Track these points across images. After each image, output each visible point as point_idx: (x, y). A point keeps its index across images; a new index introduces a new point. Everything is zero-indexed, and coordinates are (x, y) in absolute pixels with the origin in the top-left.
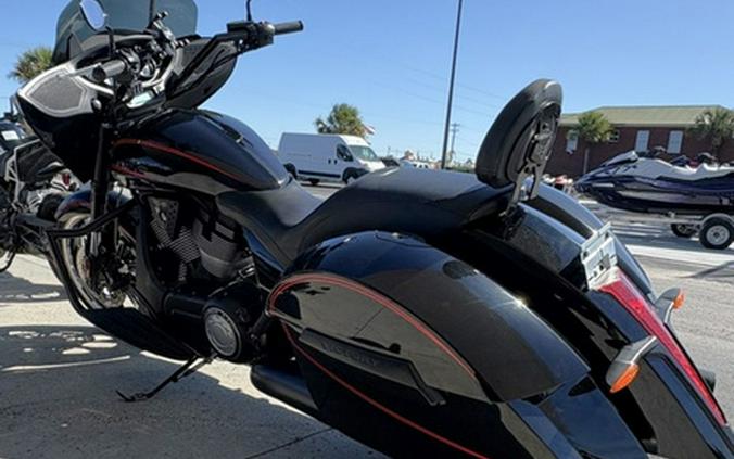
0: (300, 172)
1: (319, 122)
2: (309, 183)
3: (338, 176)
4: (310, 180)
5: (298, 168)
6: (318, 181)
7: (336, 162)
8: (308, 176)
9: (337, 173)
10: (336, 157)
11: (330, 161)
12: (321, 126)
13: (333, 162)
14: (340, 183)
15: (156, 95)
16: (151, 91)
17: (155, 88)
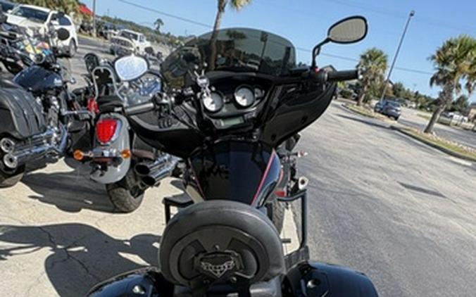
15: (245, 121)
16: (241, 118)
17: (246, 115)
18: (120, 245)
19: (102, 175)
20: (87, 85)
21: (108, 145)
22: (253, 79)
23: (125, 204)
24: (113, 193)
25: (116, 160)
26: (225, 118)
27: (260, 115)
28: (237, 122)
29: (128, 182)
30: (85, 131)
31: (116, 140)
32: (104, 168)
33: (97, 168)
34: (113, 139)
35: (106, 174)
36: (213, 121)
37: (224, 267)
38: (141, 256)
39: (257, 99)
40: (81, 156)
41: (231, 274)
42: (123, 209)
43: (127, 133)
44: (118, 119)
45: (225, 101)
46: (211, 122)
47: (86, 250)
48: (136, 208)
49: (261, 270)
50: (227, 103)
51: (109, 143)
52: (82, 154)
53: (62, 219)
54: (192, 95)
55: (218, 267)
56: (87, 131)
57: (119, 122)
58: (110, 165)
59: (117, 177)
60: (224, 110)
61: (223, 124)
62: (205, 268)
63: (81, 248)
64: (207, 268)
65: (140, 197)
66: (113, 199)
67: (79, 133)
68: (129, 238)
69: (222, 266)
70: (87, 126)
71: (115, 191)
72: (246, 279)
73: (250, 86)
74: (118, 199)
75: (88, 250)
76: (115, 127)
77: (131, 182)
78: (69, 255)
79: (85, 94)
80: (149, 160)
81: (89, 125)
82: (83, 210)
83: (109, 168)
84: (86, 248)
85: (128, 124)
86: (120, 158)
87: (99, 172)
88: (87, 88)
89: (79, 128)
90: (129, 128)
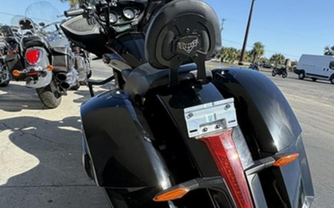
0: (307, 74)
1: (327, 49)
2: (311, 80)
3: (327, 77)
4: (312, 78)
5: (306, 72)
6: (317, 79)
7: (328, 70)
8: (311, 76)
9: (327, 75)
10: (328, 68)
11: (324, 69)
12: (327, 51)
13: (326, 70)
14: (328, 80)
15: (132, 27)
16: (129, 25)
17: (132, 24)
18: (57, 123)
19: (35, 83)
20: (5, 45)
21: (35, 65)
22: (132, 4)
23: (52, 101)
24: (43, 95)
25: (43, 73)
26: (120, 25)
27: (140, 23)
28: (128, 27)
29: (52, 88)
30: (17, 60)
31: (40, 62)
32: (36, 78)
33: (31, 80)
34: (38, 61)
35: (38, 82)
36: (114, 28)
37: (192, 44)
38: (73, 127)
39: (137, 14)
40: (18, 73)
41: (195, 52)
42: (51, 106)
43: (47, 57)
44: (39, 49)
45: (118, 17)
46: (113, 29)
47: (35, 128)
48: (59, 104)
49: (211, 49)
50: (120, 18)
51: (36, 64)
52: (19, 72)
53: (10, 116)
54: (106, 4)
55: (189, 44)
56: (19, 59)
57: (41, 52)
58: (39, 76)
59: (45, 84)
60: (119, 22)
61: (120, 29)
62: (180, 48)
63: (32, 128)
64: (182, 47)
65: (59, 98)
66: (43, 100)
67: (14, 61)
68: (61, 119)
69: (191, 44)
70: (18, 57)
71: (45, 93)
72: (203, 54)
73: (130, 8)
74: (46, 99)
75: (37, 128)
76: (39, 54)
77: (53, 88)
78: (24, 133)
79: (5, 50)
80: (64, 72)
81: (19, 56)
82: (23, 110)
83: (39, 78)
84: (35, 127)
85: (46, 53)
86: (46, 72)
87: (33, 82)
88: (5, 47)
89: (12, 58)
90: (48, 55)
